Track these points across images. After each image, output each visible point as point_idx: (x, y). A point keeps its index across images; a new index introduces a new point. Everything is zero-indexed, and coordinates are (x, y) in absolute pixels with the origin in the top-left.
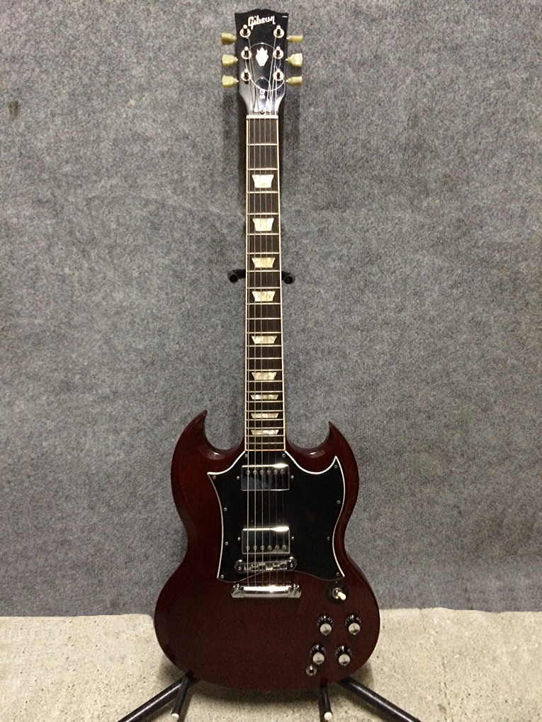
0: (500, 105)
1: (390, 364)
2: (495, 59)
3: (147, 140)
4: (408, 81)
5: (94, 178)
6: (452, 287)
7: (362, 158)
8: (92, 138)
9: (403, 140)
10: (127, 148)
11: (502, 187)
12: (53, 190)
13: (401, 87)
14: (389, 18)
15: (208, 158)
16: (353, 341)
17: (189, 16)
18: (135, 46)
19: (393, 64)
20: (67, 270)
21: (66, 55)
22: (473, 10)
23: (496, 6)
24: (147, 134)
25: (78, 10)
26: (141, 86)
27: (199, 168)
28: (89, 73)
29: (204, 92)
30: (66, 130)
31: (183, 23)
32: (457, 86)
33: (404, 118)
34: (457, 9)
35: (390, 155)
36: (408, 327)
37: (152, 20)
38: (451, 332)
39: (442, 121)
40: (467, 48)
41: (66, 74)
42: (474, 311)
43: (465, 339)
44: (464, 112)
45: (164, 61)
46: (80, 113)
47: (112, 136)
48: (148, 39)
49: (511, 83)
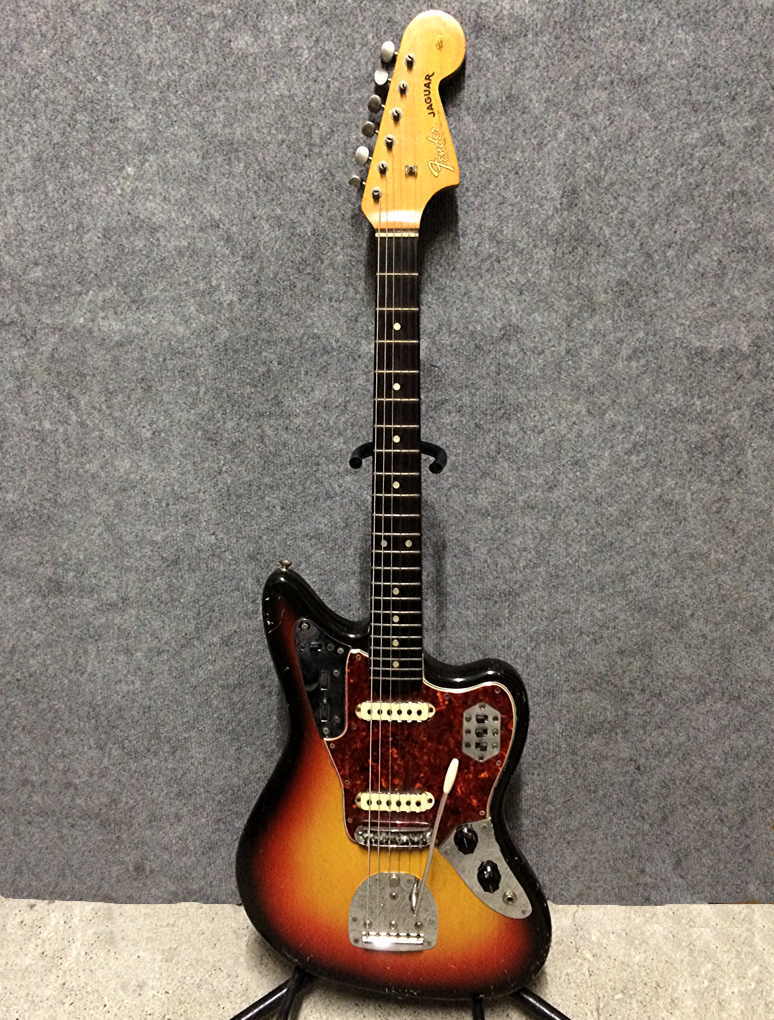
0: (708, 171)
1: (536, 566)
2: (701, 98)
3: (153, 230)
4: (561, 136)
5: (78, 288)
6: (629, 453)
7: (490, 256)
8: (70, 227)
9: (553, 228)
10: (125, 241)
11: (709, 300)
12: (18, 306)
13: (549, 146)
14: (530, 36)
15: (249, 257)
16: (481, 532)
17: (212, 33)
18: (131, 82)
19: (537, 107)
20: (47, 425)
21: (26, 99)
22: (667, 19)
23: (707, 12)
24: (154, 220)
25: (39, 26)
26: (141, 144)
27: (237, 272)
28: (62, 126)
29: (241, 154)
30: (30, 215)
31: (203, 45)
32: (639, 144)
33: (555, 193)
34: (641, 18)
35: (535, 251)
36: (564, 510)
37: (155, 39)
38: (628, 518)
39: (615, 198)
40: (657, 81)
41: (27, 128)
42: (661, 485)
43: (647, 527)
44: (649, 185)
45: (175, 107)
46: (50, 188)
47: (101, 224)
48: (149, 70)
49: (728, 137)
